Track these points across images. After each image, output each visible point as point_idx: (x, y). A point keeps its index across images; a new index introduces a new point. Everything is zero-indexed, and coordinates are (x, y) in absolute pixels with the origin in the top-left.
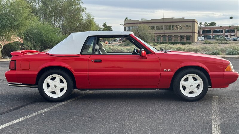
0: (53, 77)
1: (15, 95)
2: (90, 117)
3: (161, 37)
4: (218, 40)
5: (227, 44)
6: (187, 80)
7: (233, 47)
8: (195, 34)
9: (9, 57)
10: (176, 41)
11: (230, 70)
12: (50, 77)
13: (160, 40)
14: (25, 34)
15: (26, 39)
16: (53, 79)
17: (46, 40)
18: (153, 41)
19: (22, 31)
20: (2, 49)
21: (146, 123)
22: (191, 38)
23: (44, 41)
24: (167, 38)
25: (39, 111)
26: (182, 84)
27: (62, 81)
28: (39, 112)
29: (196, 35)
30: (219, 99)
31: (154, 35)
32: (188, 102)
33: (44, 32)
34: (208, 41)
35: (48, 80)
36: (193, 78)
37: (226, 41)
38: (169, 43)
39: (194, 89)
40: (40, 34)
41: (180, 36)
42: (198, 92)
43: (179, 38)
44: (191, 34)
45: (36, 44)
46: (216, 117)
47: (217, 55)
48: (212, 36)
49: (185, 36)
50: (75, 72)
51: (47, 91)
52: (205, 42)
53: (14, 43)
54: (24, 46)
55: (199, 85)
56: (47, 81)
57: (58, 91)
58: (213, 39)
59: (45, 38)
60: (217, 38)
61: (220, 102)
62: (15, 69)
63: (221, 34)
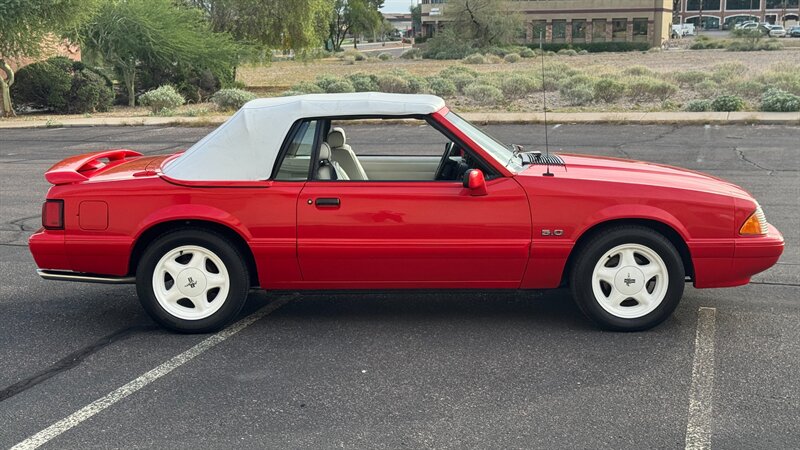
0: (184, 252)
1: (62, 297)
2: (302, 406)
3: (549, 24)
4: (739, 34)
5: (771, 49)
6: (614, 262)
7: (787, 79)
8: (664, 13)
9: (35, 110)
10: (598, 41)
11: (757, 231)
12: (175, 252)
13: (544, 36)
14: (86, 32)
15: (90, 46)
16: (184, 259)
17: (158, 53)
18: (520, 41)
19: (76, 23)
20: (11, 83)
21: (478, 432)
22: (650, 27)
23: (152, 53)
24: (569, 30)
25: (141, 373)
26: (598, 276)
27: (211, 267)
28: (142, 381)
29: (667, 18)
30: (719, 319)
31: (523, 17)
32: (617, 336)
33: (149, 23)
34: (706, 39)
35: (168, 263)
36: (637, 255)
37: (766, 39)
38: (575, 47)
39: (639, 291)
40: (139, 28)
41: (613, 22)
42: (650, 303)
43: (610, 28)
44: (651, 16)
45: (123, 64)
46: (703, 402)
47: (729, 111)
48: (722, 18)
49: (630, 23)
50: (254, 237)
51: (166, 299)
52: (695, 43)
53: (50, 61)
54: (84, 71)
55: (654, 279)
56: (163, 266)
57: (199, 298)
58: (724, 29)
59: (155, 44)
60: (738, 26)
61: (722, 331)
62: (60, 229)
63: (753, 13)
